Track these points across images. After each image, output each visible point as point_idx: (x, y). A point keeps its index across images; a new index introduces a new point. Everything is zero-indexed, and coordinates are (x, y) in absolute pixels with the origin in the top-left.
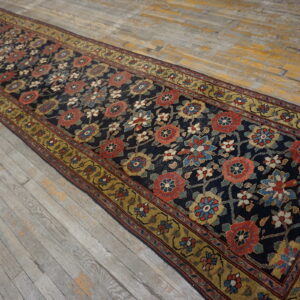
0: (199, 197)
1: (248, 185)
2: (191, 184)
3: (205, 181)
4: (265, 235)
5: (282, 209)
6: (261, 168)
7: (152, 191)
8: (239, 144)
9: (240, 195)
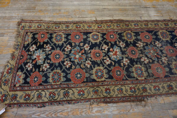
0: (64, 40)
1: (50, 53)
2: (70, 42)
3: (66, 46)
4: (36, 41)
5: (34, 51)
6: (49, 61)
7: (81, 32)
8: (64, 67)
9: (51, 48)
